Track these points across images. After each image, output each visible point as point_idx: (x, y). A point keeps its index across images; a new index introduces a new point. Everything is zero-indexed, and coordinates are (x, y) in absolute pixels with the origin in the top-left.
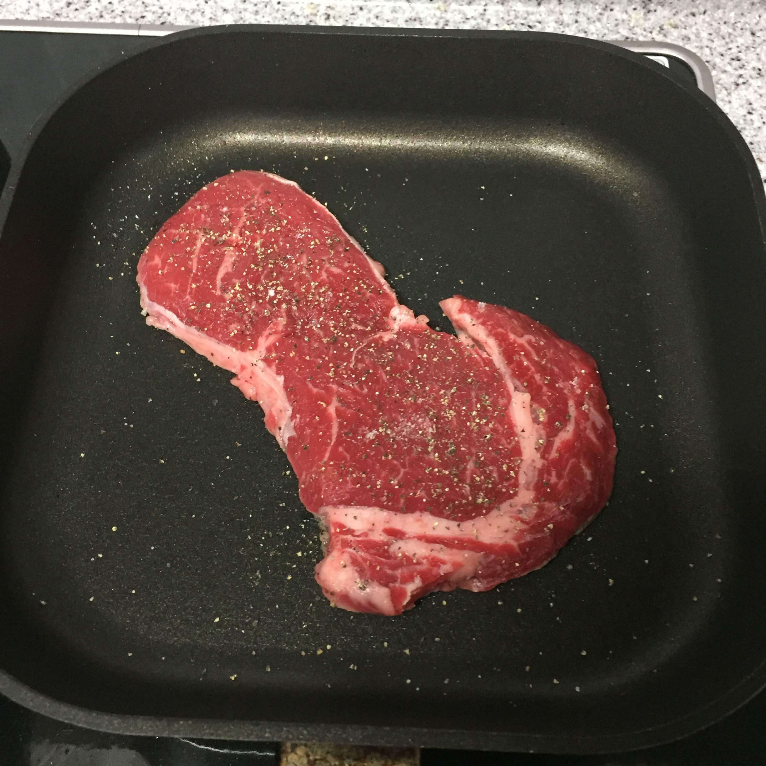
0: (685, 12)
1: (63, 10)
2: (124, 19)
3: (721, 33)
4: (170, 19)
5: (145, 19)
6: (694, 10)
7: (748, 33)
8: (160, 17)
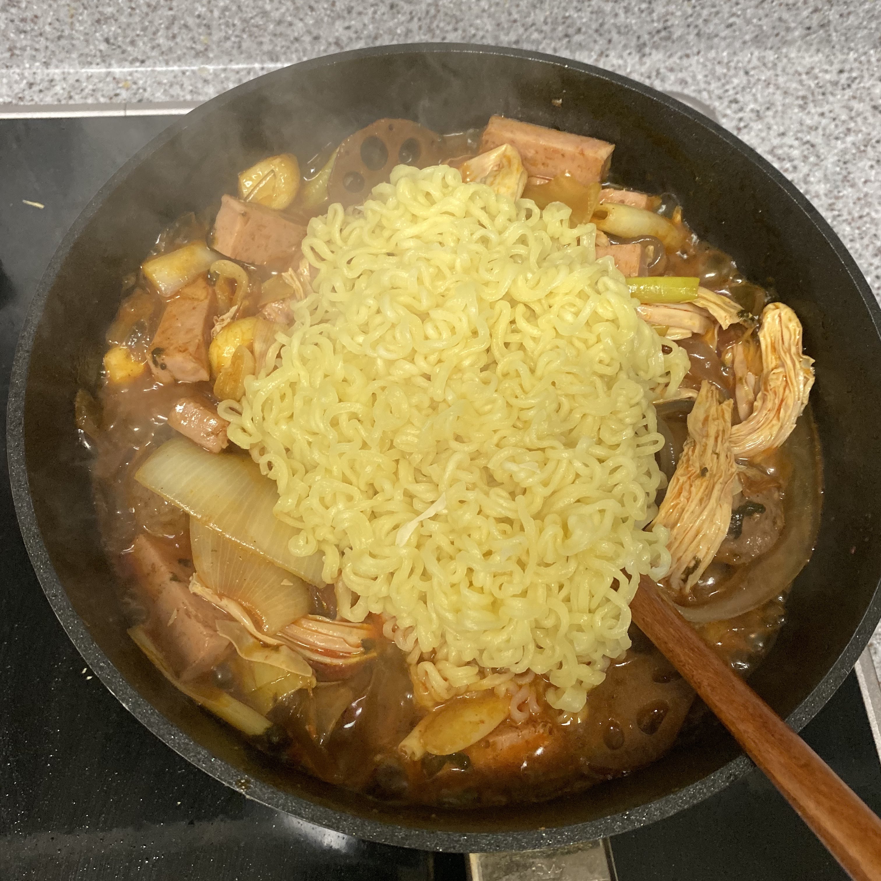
0: (679, 54)
1: (26, 92)
2: (97, 99)
3: (717, 74)
4: (146, 95)
5: (120, 98)
6: (688, 52)
7: (742, 73)
8: (135, 94)
